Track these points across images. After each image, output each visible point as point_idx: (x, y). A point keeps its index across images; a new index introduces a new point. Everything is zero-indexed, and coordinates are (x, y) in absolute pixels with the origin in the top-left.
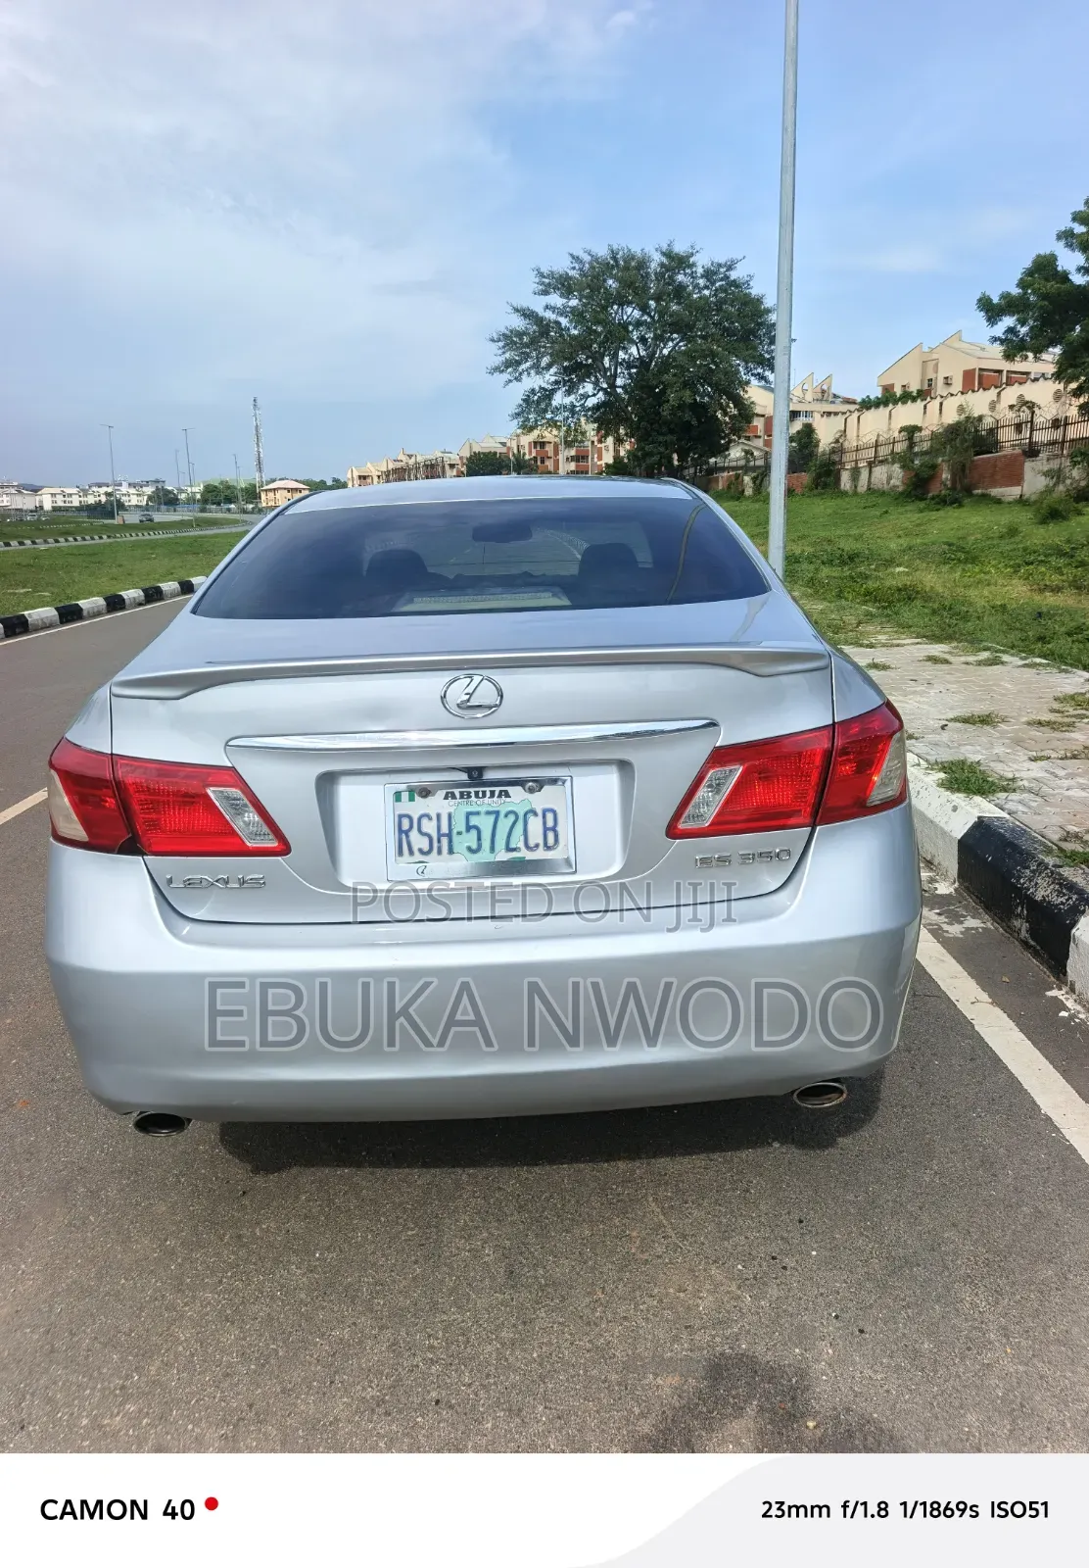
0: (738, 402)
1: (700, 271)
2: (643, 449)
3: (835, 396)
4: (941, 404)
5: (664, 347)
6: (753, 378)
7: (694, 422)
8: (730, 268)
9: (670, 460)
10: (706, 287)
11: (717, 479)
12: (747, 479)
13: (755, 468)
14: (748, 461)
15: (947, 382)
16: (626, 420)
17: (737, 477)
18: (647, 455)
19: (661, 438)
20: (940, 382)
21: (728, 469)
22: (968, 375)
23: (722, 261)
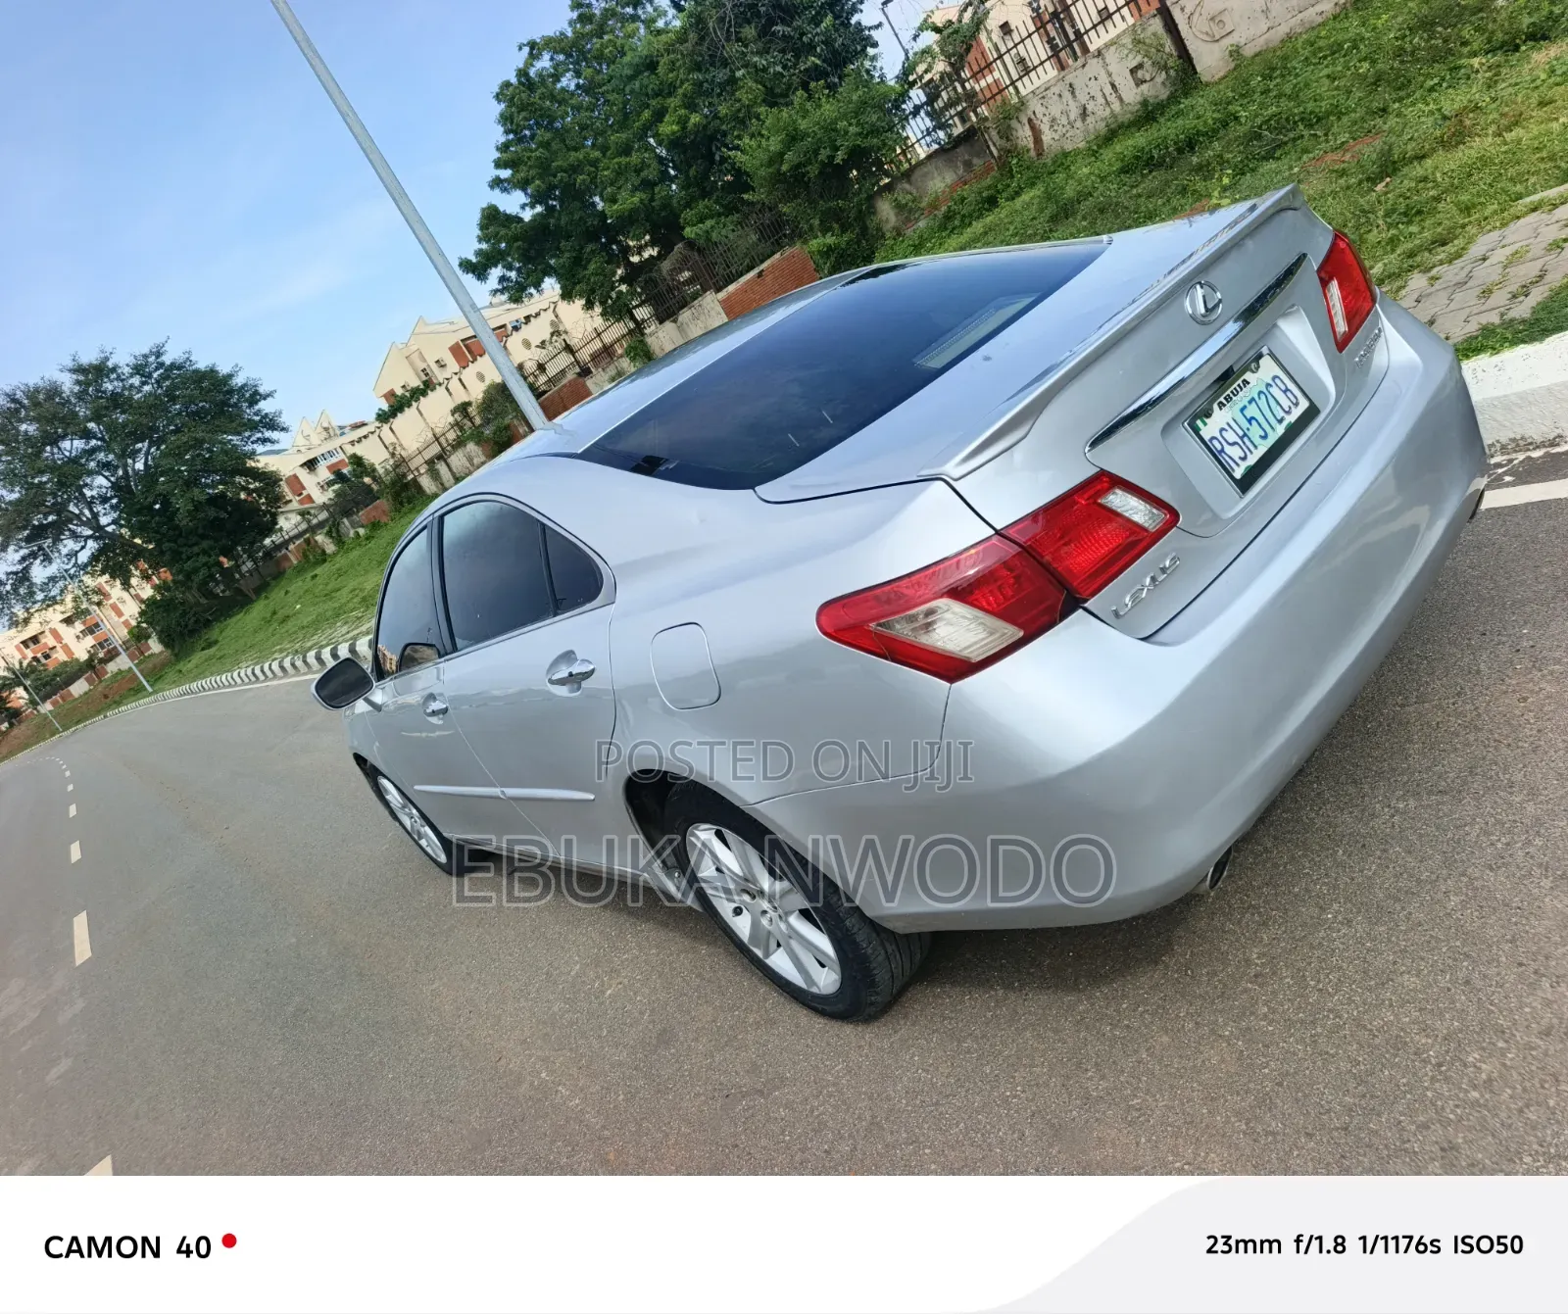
0: (256, 474)
1: (127, 370)
2: (180, 572)
3: (341, 428)
4: (460, 380)
5: (134, 462)
6: (255, 446)
7: (224, 515)
8: (158, 354)
9: (220, 564)
10: (144, 383)
11: (286, 557)
12: (320, 538)
13: (321, 525)
14: (309, 521)
15: (441, 365)
16: (139, 553)
17: (308, 541)
18: (188, 576)
19: (196, 549)
20: (434, 367)
21: (292, 539)
22: (455, 350)
23: (146, 351)
